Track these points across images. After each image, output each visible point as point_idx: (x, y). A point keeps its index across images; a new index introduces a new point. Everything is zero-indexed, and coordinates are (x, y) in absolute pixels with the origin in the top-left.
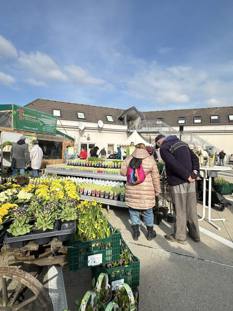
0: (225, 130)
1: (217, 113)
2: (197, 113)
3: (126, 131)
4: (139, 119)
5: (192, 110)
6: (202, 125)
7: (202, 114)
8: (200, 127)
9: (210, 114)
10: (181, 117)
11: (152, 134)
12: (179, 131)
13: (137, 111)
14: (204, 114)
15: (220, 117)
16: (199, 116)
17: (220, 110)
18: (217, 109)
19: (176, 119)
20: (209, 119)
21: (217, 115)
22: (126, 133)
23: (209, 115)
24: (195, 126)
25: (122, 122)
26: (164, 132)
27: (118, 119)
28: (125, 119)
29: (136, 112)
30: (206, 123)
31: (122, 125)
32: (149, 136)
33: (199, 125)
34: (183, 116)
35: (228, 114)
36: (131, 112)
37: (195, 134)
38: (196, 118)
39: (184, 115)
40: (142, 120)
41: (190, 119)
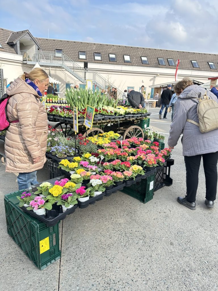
0: (121, 70)
1: (114, 52)
2: (96, 48)
3: (21, 62)
4: (34, 48)
5: (92, 44)
6: (102, 63)
7: (101, 50)
8: (101, 65)
9: (108, 51)
10: (81, 51)
11: (52, 69)
12: (83, 67)
13: (33, 37)
14: (103, 51)
15: (117, 57)
16: (99, 52)
17: (116, 49)
18: (114, 47)
19: (77, 53)
20: (108, 57)
21: (114, 53)
22: (21, 65)
23: (108, 53)
24: (95, 63)
25: (13, 49)
26: (68, 67)
27: (8, 45)
28: (18, 45)
29: (30, 38)
30: (105, 61)
31: (15, 53)
32: (48, 70)
33: (100, 63)
34: (83, 51)
35: (123, 54)
36: (25, 36)
37: (98, 72)
38: (96, 54)
39: (84, 49)
40: (38, 49)
41: (91, 54)
